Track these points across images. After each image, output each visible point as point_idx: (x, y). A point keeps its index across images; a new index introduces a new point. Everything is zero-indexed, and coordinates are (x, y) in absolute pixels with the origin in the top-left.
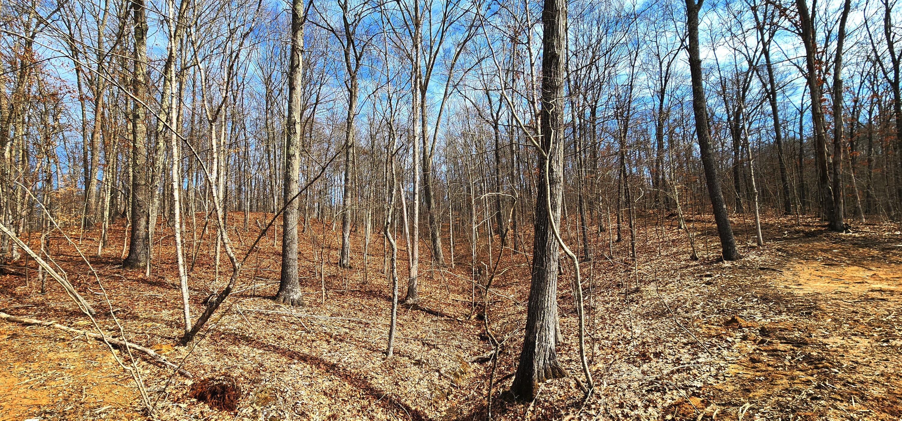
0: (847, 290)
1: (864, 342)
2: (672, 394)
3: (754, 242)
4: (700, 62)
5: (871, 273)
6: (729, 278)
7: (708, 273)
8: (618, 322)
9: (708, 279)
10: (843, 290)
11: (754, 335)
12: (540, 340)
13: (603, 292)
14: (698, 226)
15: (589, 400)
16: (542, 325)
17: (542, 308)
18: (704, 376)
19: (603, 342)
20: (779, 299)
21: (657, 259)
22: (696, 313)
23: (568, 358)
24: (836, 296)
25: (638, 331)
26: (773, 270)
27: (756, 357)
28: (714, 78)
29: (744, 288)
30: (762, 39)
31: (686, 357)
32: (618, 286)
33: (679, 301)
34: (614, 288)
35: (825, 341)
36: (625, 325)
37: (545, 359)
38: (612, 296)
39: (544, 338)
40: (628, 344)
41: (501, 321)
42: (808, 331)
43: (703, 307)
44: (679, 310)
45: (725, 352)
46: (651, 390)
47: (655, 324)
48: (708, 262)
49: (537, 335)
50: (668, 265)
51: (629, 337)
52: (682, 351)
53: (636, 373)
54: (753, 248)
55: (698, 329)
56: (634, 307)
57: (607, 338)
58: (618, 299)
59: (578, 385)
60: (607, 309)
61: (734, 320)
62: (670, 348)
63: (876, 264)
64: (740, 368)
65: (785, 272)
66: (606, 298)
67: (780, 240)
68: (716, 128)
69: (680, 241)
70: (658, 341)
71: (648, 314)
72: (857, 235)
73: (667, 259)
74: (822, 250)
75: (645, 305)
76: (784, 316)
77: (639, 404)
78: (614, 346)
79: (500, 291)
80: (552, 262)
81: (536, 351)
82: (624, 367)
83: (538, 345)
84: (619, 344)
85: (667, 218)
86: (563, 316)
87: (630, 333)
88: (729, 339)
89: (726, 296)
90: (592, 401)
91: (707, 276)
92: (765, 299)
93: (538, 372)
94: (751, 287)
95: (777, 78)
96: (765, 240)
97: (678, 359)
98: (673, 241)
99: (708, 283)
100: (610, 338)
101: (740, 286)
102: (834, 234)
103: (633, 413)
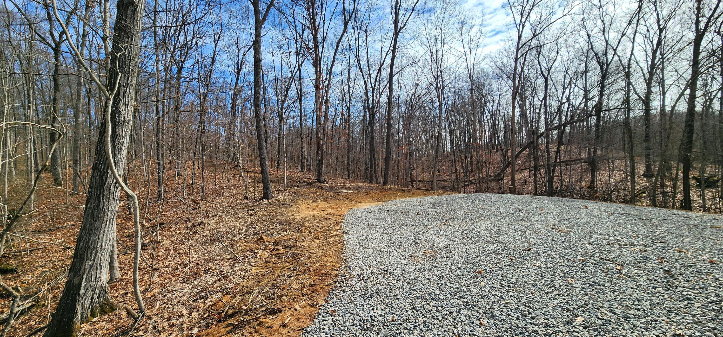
0: (318, 215)
1: (318, 241)
2: (212, 298)
3: (282, 187)
4: (260, 61)
5: (328, 205)
6: (264, 211)
7: (253, 208)
8: (180, 251)
9: (252, 212)
10: (316, 214)
11: (270, 246)
12: (88, 280)
13: (171, 228)
14: (252, 175)
15: (139, 324)
16: (92, 266)
17: (94, 248)
18: (236, 279)
19: (162, 270)
20: (287, 222)
21: (221, 199)
22: (240, 236)
23: (124, 292)
24: (312, 218)
25: (195, 256)
26: (288, 205)
27: (268, 260)
28: (272, 75)
29: (271, 217)
30: (298, 62)
31: (226, 268)
32: (186, 221)
33: (230, 229)
34: (182, 224)
35: (302, 244)
36: (186, 253)
37: (92, 298)
38: (179, 230)
39: (93, 277)
40: (185, 267)
41: (38, 272)
42: (296, 240)
43: (245, 232)
44: (229, 235)
45: (252, 260)
46: (197, 299)
47: (210, 248)
48: (254, 201)
49: (84, 276)
50: (228, 203)
51: (187, 262)
52: (225, 265)
53: (188, 288)
54: (281, 191)
55: (239, 248)
56: (197, 237)
57: (167, 266)
58: (184, 232)
59: (129, 313)
60: (173, 242)
61: (261, 238)
62: (218, 264)
63: (332, 200)
64: (259, 268)
65: (294, 206)
66: (173, 233)
67: (295, 186)
68: (271, 110)
69: (239, 185)
70: (210, 260)
71: (206, 242)
72: (328, 185)
73: (229, 199)
74: (313, 193)
75: (205, 234)
76: (288, 232)
77: (185, 312)
78: (173, 272)
79: (43, 237)
80: (111, 201)
81: (81, 292)
82: (178, 286)
83: (85, 286)
84: (177, 269)
85: (233, 168)
86: (127, 254)
87: (188, 258)
88: (256, 251)
89: (260, 223)
90: (141, 324)
91: (251, 210)
92: (280, 223)
93: (82, 313)
94: (275, 216)
95: (304, 88)
96: (288, 186)
97: (221, 271)
98: (235, 185)
99: (252, 215)
100: (171, 265)
101: (269, 215)
102: (319, 184)
103: (178, 322)
